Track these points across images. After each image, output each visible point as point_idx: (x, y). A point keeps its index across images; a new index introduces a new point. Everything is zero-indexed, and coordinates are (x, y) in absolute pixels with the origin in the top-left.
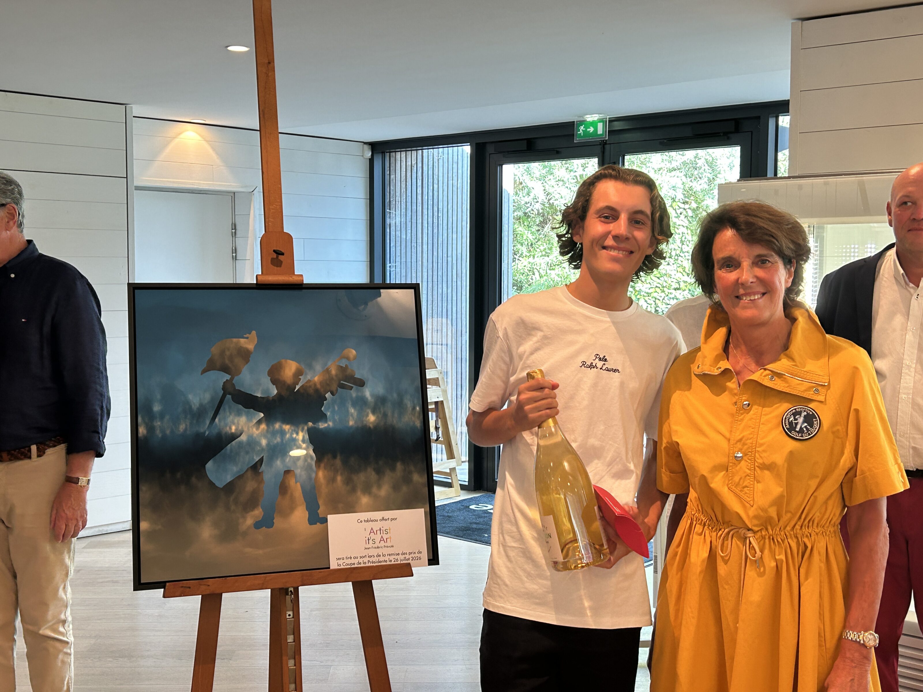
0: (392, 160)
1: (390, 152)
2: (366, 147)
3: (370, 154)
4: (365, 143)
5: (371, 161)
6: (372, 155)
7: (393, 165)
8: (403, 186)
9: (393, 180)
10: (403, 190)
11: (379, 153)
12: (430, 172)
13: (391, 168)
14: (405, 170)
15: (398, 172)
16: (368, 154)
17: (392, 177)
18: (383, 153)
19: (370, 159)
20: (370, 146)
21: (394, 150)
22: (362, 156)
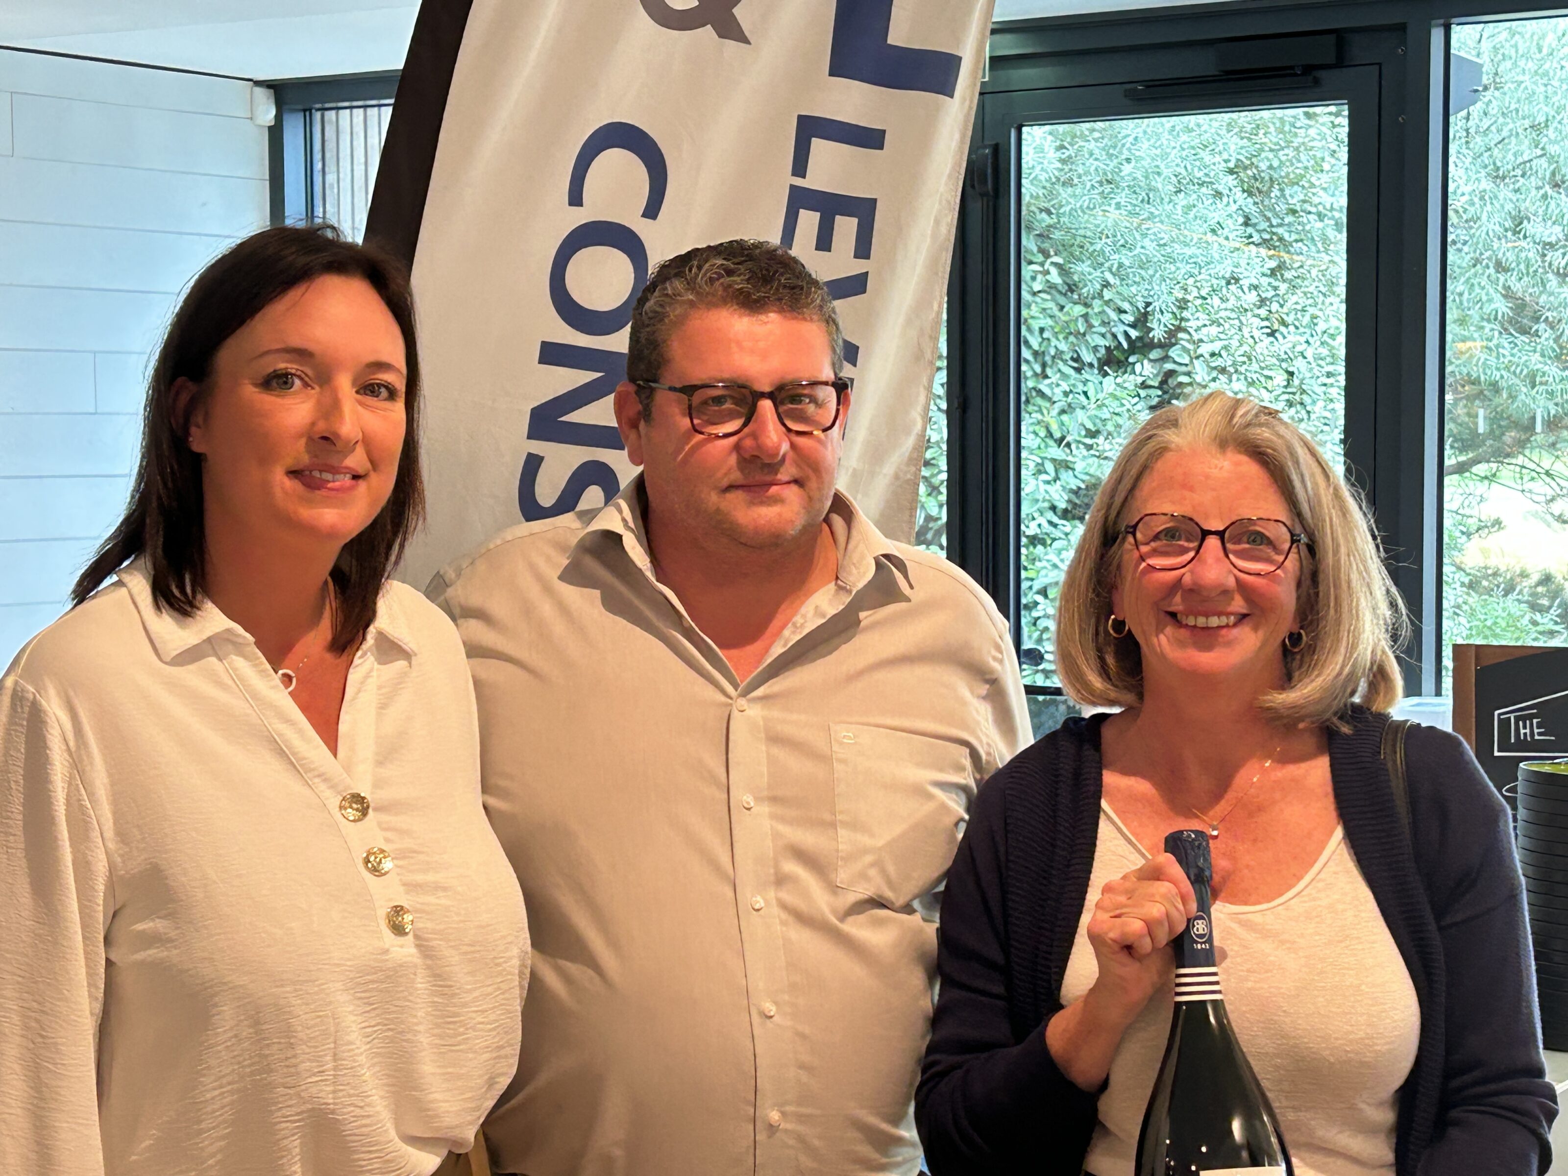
0: (331, 130)
1: (324, 110)
2: (261, 93)
3: (273, 112)
4: (258, 83)
5: (276, 134)
6: (279, 117)
7: (330, 145)
9: (332, 186)
11: (296, 110)
13: (328, 155)
14: (363, 160)
15: (345, 164)
16: (267, 114)
17: (331, 178)
18: (307, 111)
19: (270, 128)
20: (272, 91)
22: (251, 119)
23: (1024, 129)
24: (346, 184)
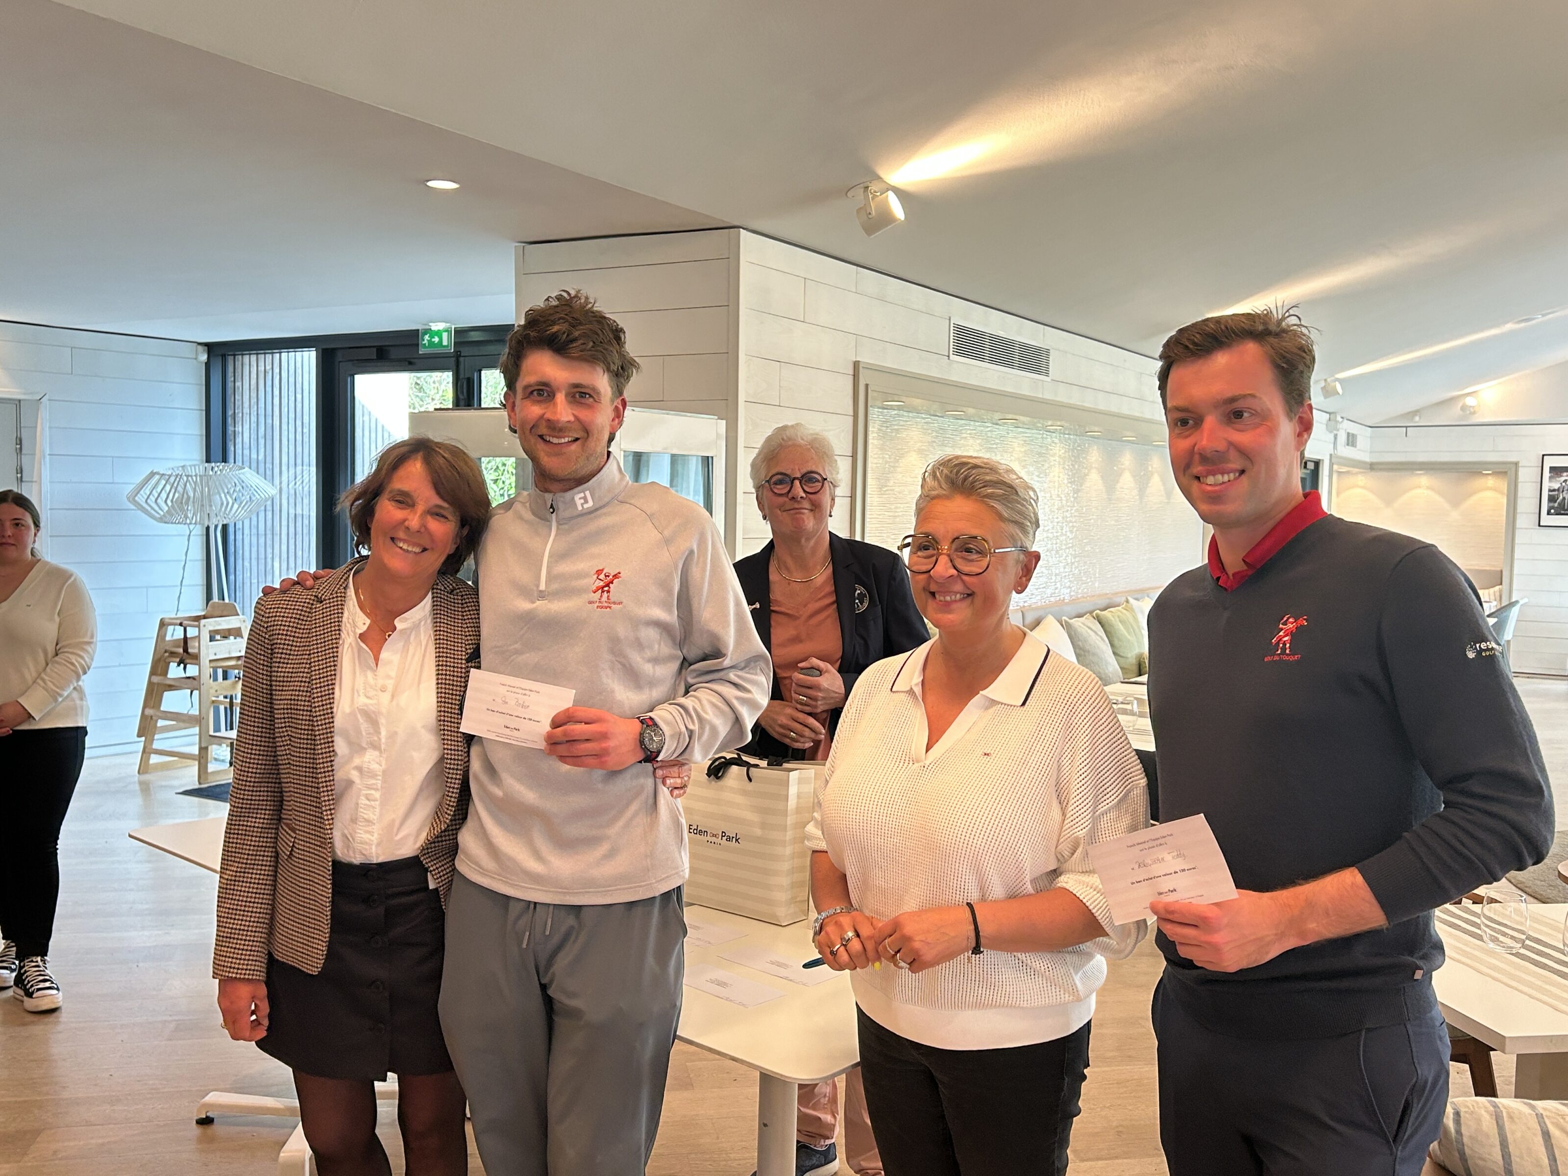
0: (238, 364)
1: (234, 355)
2: (200, 347)
3: (206, 357)
4: (198, 344)
5: (208, 365)
6: (209, 359)
7: (238, 370)
8: (254, 395)
9: (238, 388)
10: (254, 400)
11: (218, 355)
12: (292, 380)
13: (236, 374)
14: (255, 376)
15: (246, 378)
16: (204, 357)
17: (238, 384)
18: (224, 357)
19: (206, 363)
20: (206, 348)
21: (240, 353)
22: (196, 359)
23: (483, 372)
24: (246, 386)
